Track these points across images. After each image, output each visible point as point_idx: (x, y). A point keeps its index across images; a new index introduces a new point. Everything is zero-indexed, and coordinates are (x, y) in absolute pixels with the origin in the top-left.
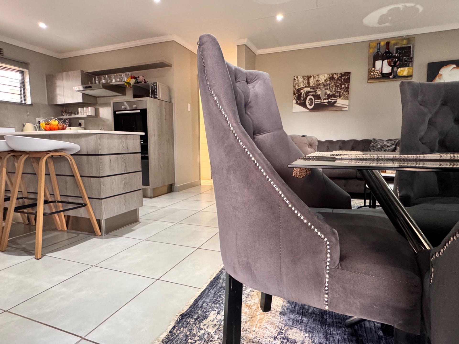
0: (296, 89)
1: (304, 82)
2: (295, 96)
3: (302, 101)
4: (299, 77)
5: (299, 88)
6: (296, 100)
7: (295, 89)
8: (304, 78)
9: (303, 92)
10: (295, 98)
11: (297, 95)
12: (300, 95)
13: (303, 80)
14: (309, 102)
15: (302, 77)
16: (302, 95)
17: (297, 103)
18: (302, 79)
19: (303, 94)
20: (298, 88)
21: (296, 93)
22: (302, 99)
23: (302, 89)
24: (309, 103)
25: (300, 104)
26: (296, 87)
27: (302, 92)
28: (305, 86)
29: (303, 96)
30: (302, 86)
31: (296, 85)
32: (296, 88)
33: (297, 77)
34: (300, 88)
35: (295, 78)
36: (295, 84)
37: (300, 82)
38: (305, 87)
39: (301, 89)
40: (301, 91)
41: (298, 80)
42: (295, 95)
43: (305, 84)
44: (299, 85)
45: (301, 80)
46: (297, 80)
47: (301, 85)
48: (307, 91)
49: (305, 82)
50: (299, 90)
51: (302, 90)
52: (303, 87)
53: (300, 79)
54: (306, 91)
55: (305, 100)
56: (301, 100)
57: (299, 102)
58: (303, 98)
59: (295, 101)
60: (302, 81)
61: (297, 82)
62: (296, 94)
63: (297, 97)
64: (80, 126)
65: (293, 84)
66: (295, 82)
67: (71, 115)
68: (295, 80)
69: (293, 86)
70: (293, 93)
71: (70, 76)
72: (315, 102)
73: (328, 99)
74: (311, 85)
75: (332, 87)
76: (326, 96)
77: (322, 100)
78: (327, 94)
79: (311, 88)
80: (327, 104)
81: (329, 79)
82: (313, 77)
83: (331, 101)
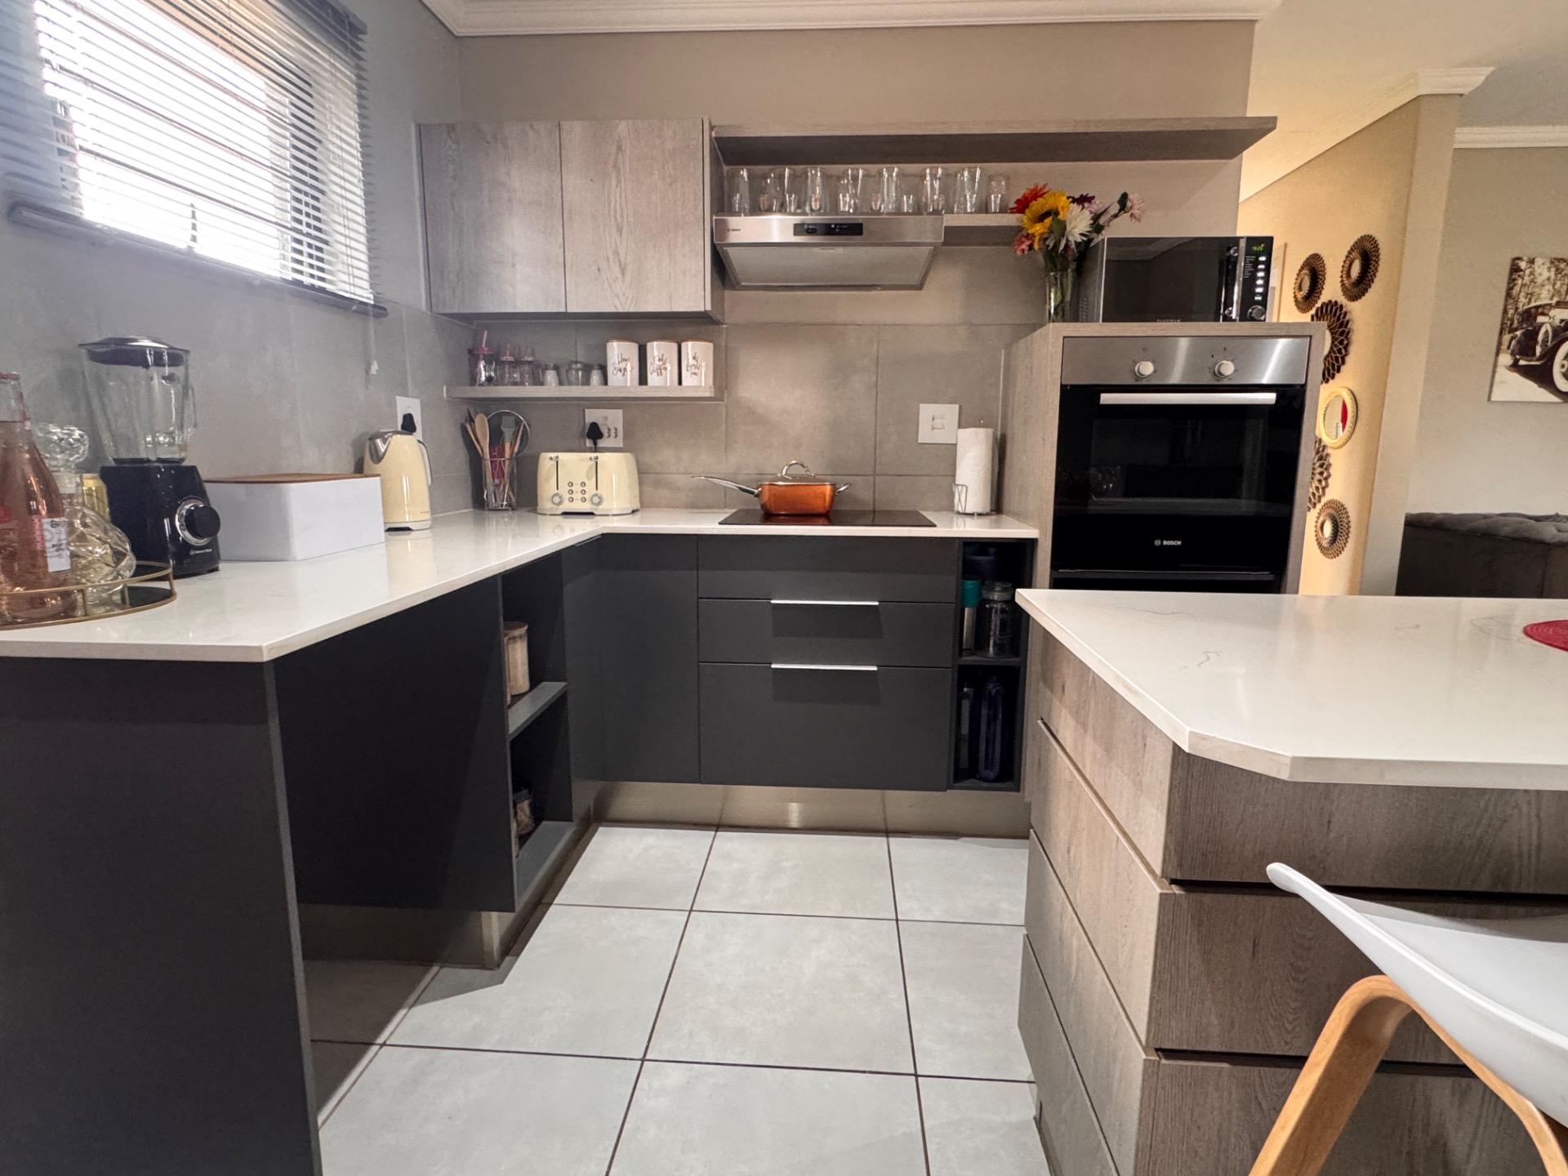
0: (1520, 310)
1: (1554, 284)
2: (1512, 338)
3: (1538, 360)
4: (1539, 261)
5: (1533, 304)
6: (1513, 354)
7: (1517, 309)
8: (1557, 269)
9: (1547, 324)
10: (1509, 348)
11: (1518, 333)
12: (1531, 336)
13: (1553, 277)
14: (1563, 366)
15: (1552, 263)
16: (1540, 337)
17: (1515, 367)
18: (1549, 269)
19: (1547, 332)
20: (1525, 308)
21: (1515, 324)
22: (1538, 350)
23: (1542, 310)
24: (1564, 370)
25: (1527, 372)
26: (1522, 299)
27: (1543, 324)
28: (1556, 299)
29: (1545, 341)
30: (1544, 297)
31: (1522, 294)
32: (1520, 305)
33: (1532, 262)
34: (1537, 307)
35: (1523, 265)
36: (1517, 289)
37: (1539, 280)
38: (1559, 305)
39: (1540, 310)
40: (1540, 319)
41: (1532, 273)
42: (1512, 335)
43: (1559, 292)
44: (1532, 294)
45: (1546, 274)
46: (1527, 272)
47: (1543, 296)
48: (1562, 321)
49: (1558, 284)
50: (1529, 316)
51: (1543, 314)
52: (1549, 302)
53: (1543, 271)
54: (1557, 322)
55: (1550, 354)
56: (1534, 354)
57: (1522, 362)
58: (1543, 350)
59: (1506, 359)
60: (1549, 279)
61: (1527, 279)
62: (1516, 329)
63: (1518, 342)
64: (595, 444)
65: (1510, 289)
66: (1519, 282)
67: (542, 384)
68: (1521, 273)
69: (1509, 295)
70: (1503, 323)
71: (619, 148)
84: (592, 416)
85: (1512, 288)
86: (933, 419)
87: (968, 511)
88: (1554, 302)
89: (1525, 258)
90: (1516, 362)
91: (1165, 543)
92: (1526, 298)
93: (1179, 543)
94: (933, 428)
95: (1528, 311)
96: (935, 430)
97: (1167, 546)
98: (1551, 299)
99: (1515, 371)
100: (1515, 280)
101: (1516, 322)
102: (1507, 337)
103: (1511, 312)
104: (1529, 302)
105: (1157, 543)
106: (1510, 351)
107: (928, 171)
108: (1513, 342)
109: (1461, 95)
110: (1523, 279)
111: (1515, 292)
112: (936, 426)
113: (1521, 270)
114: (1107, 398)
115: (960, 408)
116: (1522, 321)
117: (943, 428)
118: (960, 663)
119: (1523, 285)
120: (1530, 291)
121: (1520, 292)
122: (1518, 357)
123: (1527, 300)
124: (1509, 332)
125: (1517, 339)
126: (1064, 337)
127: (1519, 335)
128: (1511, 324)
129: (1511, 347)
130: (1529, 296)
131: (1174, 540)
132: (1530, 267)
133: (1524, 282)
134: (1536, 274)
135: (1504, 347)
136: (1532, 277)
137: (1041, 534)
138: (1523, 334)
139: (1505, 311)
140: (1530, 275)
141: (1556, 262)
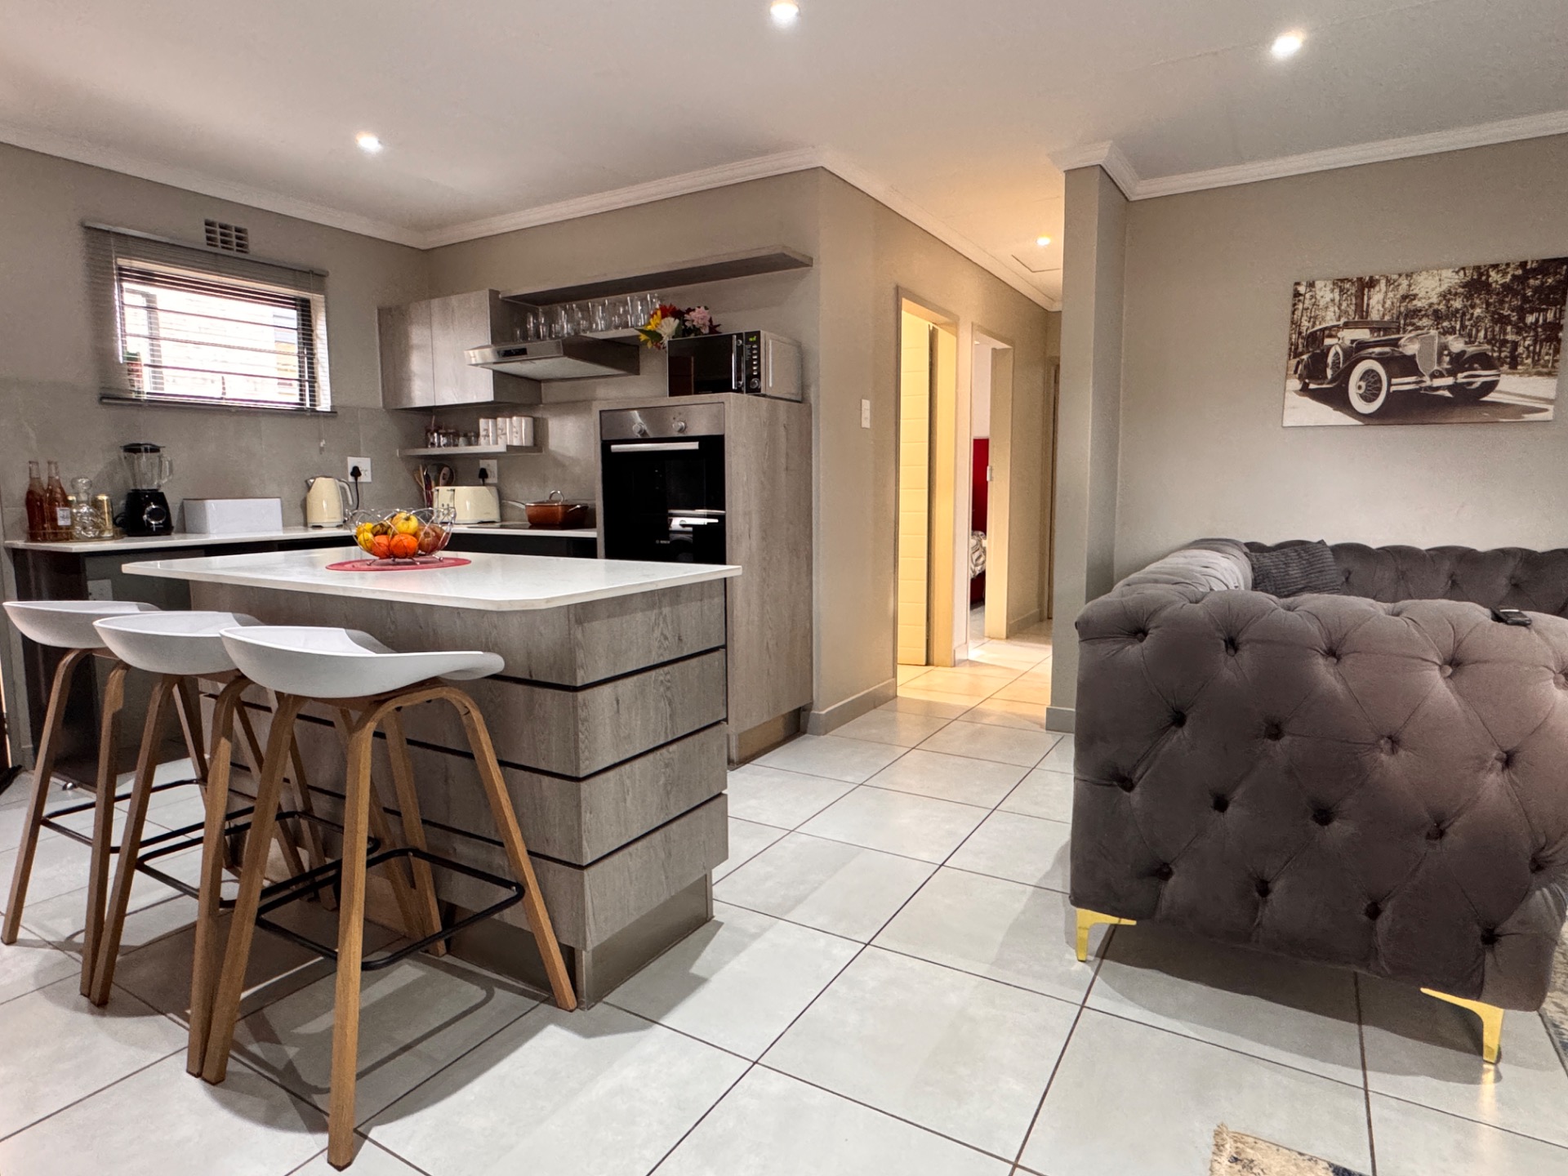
0: (1304, 334)
1: (1340, 305)
2: (1298, 363)
3: (1328, 383)
4: (1319, 284)
5: (1318, 327)
6: (1301, 378)
7: (1300, 333)
8: (1341, 290)
9: (1335, 346)
10: (1296, 372)
11: (1305, 357)
12: (1319, 361)
13: (1337, 298)
14: (1360, 387)
15: (1334, 284)
16: (1330, 360)
17: (1305, 390)
18: (1332, 291)
19: (1337, 354)
20: (1309, 332)
21: (1300, 349)
22: (1329, 373)
23: (1330, 332)
24: (1361, 391)
25: (1319, 396)
26: (1305, 323)
27: (1331, 346)
28: (1343, 320)
29: (1336, 364)
30: (1330, 319)
31: (1305, 318)
32: (1304, 329)
33: (1311, 285)
34: (1323, 330)
35: (1302, 289)
36: (1298, 313)
37: (1322, 303)
38: (1347, 325)
39: (1327, 332)
40: (1328, 341)
41: (1312, 297)
42: (1298, 359)
43: (1346, 312)
44: (1316, 317)
45: (1329, 296)
46: (1308, 296)
47: (1328, 318)
48: (1353, 341)
49: (1344, 304)
50: (1315, 339)
51: (1330, 336)
52: (1336, 323)
53: (1325, 293)
54: (1348, 343)
55: (1343, 376)
56: (1326, 377)
57: (1312, 386)
58: (1334, 372)
59: (1295, 384)
60: (1333, 300)
61: (1308, 303)
62: (1302, 354)
63: (1306, 366)
64: (483, 481)
65: (1292, 314)
66: (1300, 306)
67: (457, 445)
68: (1301, 298)
69: (1293, 320)
70: (1288, 348)
71: (453, 311)
72: (1390, 385)
73: (1452, 373)
74: (1375, 316)
75: (1475, 325)
76: (1447, 359)
77: (1427, 378)
78: (1450, 354)
79: (1372, 330)
80: (1447, 394)
81: (1460, 290)
82: (1383, 282)
83: (1471, 384)
84: (483, 464)
85: (1295, 313)
88: (1341, 323)
89: (1304, 283)
90: (1305, 386)
91: (662, 542)
92: (1309, 322)
95: (1313, 335)
98: (1338, 320)
99: (1303, 396)
101: (1300, 346)
102: (1293, 362)
103: (1296, 336)
104: (1313, 327)
105: (657, 542)
106: (1297, 376)
107: (628, 298)
108: (1300, 367)
110: (1304, 303)
113: (1301, 295)
114: (614, 448)
116: (1307, 346)
119: (1306, 309)
120: (1313, 314)
121: (1302, 316)
122: (1307, 381)
123: (1311, 323)
124: (1294, 358)
125: (1304, 363)
126: (601, 412)
127: (1306, 359)
128: (1297, 348)
129: (1299, 372)
130: (1312, 320)
132: (1311, 291)
133: (1306, 306)
134: (1318, 297)
135: (1291, 372)
136: (1313, 300)
137: (598, 535)
138: (1310, 357)
139: (1291, 336)
140: (1311, 299)
141: (1339, 283)
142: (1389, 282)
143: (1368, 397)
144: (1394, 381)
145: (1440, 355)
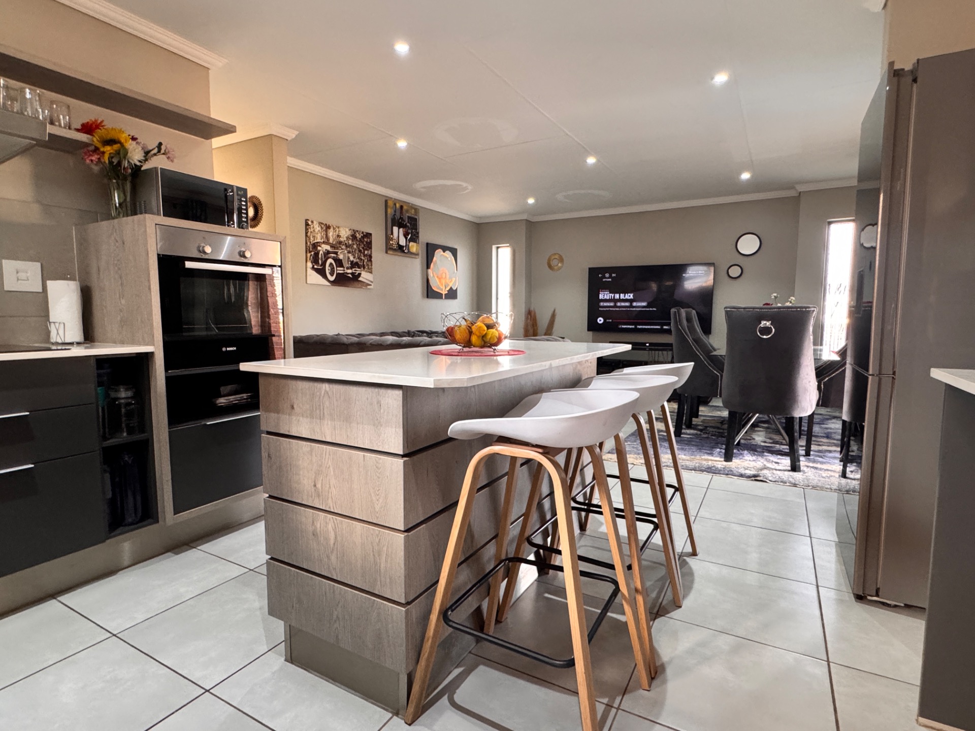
0: (312, 243)
1: (321, 234)
2: (311, 255)
3: (320, 266)
4: (315, 222)
5: (315, 241)
6: (312, 262)
7: (310, 242)
8: (321, 227)
10: (310, 259)
11: (312, 253)
12: (317, 254)
15: (319, 224)
16: (320, 256)
17: (313, 268)
18: (319, 227)
19: (322, 254)
20: (314, 242)
21: (311, 250)
23: (319, 244)
24: (329, 271)
25: (318, 271)
27: (320, 250)
29: (322, 258)
31: (311, 236)
32: (311, 241)
33: (312, 222)
34: (317, 243)
35: (310, 223)
37: (316, 231)
38: (324, 243)
40: (319, 248)
43: (323, 237)
44: (314, 236)
45: (318, 229)
46: (312, 226)
47: (318, 238)
48: (326, 250)
50: (315, 246)
51: (319, 246)
52: (320, 241)
53: (317, 227)
54: (324, 250)
55: (324, 264)
56: (319, 264)
57: (315, 267)
58: (321, 262)
59: (310, 265)
60: (319, 231)
63: (313, 258)
65: (306, 233)
66: (309, 230)
69: (306, 236)
70: (306, 248)
72: (337, 270)
73: (351, 268)
74: (331, 241)
75: (355, 251)
76: (350, 263)
77: (345, 269)
78: (350, 261)
79: (331, 247)
80: (350, 275)
81: (351, 237)
82: (332, 228)
83: (355, 273)
85: (307, 233)
86: (17, 272)
87: (67, 341)
88: (322, 241)
89: (310, 220)
90: (313, 266)
91: (228, 349)
92: (312, 238)
93: (235, 348)
94: (18, 280)
95: (314, 244)
96: (19, 282)
97: (229, 351)
98: (321, 240)
99: (313, 270)
100: (308, 229)
101: (311, 248)
102: (309, 255)
103: (309, 243)
105: (224, 349)
106: (310, 261)
108: (311, 257)
109: (287, 140)
111: (309, 234)
112: (20, 278)
113: (309, 225)
114: (189, 265)
115: (42, 265)
116: (313, 248)
117: (28, 280)
118: (104, 446)
119: (311, 232)
122: (313, 264)
124: (309, 253)
126: (155, 224)
128: (309, 249)
131: (232, 347)
132: (312, 224)
133: (311, 230)
134: (315, 228)
135: (308, 259)
136: (313, 229)
137: (156, 349)
138: (314, 254)
139: (306, 243)
141: (320, 223)
142: (334, 229)
143: (332, 274)
144: (338, 269)
145: (348, 261)
